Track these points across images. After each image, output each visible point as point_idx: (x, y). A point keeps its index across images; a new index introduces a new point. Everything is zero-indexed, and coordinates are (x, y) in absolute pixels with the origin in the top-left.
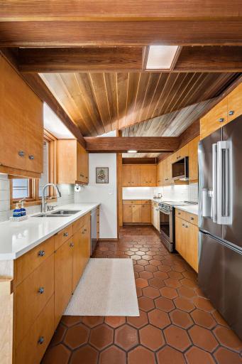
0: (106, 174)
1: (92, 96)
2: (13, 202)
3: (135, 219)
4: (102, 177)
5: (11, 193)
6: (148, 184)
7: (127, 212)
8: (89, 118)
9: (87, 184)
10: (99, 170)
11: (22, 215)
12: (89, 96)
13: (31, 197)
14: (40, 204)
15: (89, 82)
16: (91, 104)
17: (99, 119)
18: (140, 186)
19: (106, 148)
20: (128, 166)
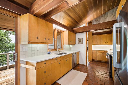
0: (82, 40)
1: (70, 16)
2: (49, 50)
3: (99, 58)
4: (80, 42)
5: (48, 48)
6: (106, 43)
7: (94, 55)
8: (72, 22)
9: (75, 44)
10: (79, 39)
11: (50, 53)
12: (69, 16)
13: (55, 48)
14: (57, 50)
15: (67, 13)
16: (71, 18)
17: (76, 22)
18: (102, 44)
19: (80, 31)
20: (95, 36)
